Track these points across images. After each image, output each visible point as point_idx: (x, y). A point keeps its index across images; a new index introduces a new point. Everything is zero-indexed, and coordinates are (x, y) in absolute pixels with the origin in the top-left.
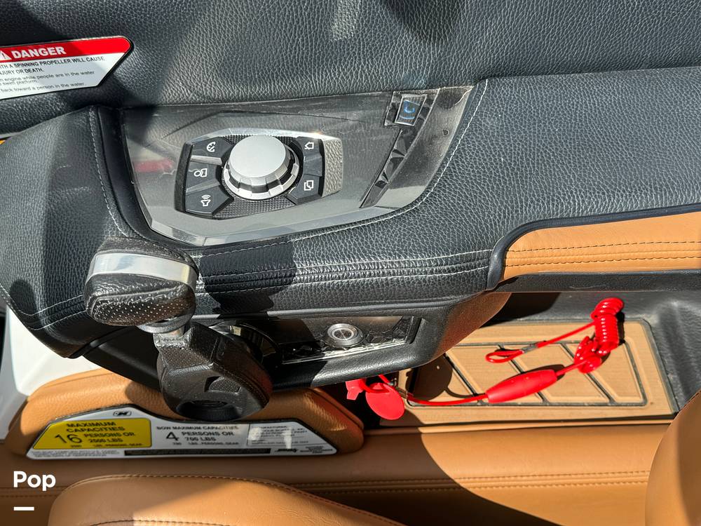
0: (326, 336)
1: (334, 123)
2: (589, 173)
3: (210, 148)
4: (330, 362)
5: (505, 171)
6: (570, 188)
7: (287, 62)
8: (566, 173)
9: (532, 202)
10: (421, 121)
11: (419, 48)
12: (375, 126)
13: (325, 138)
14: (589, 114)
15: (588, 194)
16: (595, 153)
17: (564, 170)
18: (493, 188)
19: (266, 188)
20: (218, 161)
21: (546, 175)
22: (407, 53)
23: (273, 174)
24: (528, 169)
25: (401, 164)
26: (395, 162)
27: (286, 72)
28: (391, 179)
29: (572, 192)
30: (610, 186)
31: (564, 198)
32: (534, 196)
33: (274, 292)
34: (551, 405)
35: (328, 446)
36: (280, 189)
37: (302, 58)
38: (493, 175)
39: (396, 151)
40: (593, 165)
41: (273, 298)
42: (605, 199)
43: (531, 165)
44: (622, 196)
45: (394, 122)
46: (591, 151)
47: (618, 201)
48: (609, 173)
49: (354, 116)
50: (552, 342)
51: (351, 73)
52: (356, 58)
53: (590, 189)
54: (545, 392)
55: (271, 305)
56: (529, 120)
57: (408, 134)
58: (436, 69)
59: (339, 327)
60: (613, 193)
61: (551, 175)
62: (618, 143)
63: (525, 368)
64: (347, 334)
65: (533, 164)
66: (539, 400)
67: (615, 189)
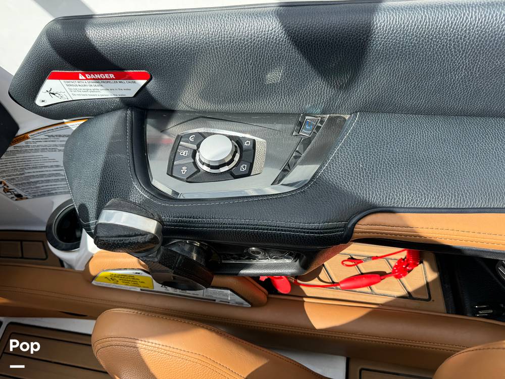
0: (247, 252)
2: (414, 181)
3: (191, 139)
5: (362, 174)
6: (401, 189)
7: (239, 94)
8: (400, 179)
9: (376, 195)
10: (315, 134)
11: (318, 92)
12: (288, 135)
13: (258, 139)
14: (419, 142)
15: (412, 194)
16: (419, 168)
17: (399, 177)
18: (352, 183)
20: (195, 147)
21: (387, 179)
22: (310, 94)
23: (224, 159)
24: (376, 174)
25: (299, 160)
27: (238, 99)
29: (402, 192)
30: (426, 191)
31: (397, 195)
32: (378, 191)
34: (376, 294)
35: (246, 303)
36: (227, 168)
37: (248, 92)
38: (354, 175)
39: (297, 151)
40: (417, 176)
42: (422, 199)
43: (379, 172)
44: (433, 198)
45: (299, 133)
46: (418, 167)
47: (430, 201)
48: (427, 182)
49: (276, 127)
50: (381, 257)
51: (276, 102)
52: (279, 94)
53: (414, 191)
54: (373, 287)
56: (381, 142)
57: (306, 141)
58: (327, 104)
59: (254, 249)
60: (428, 195)
61: (390, 179)
62: (434, 163)
63: (364, 271)
64: (259, 253)
65: (380, 171)
66: (370, 291)
67: (429, 193)
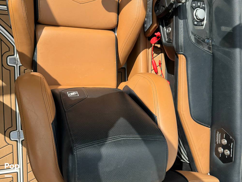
0: (169, 27)
1: (207, 28)
3: (203, 5)
4: (163, 28)
5: (196, 55)
10: (206, 43)
12: (206, 35)
13: (204, 26)
19: (196, 15)
20: (201, 7)
22: (218, 40)
23: (198, 17)
25: (198, 39)
26: (199, 38)
27: (216, 19)
28: (196, 37)
33: (178, 16)
34: (151, 71)
35: (146, 30)
36: (195, 18)
39: (201, 39)
41: (177, 17)
42: (190, 70)
43: (197, 60)
44: (191, 73)
45: (206, 39)
49: (208, 32)
50: (162, 73)
51: (215, 31)
52: (218, 31)
54: (154, 70)
55: (176, 16)
57: (204, 41)
58: (215, 45)
59: (170, 29)
63: (158, 68)
64: (169, 31)
